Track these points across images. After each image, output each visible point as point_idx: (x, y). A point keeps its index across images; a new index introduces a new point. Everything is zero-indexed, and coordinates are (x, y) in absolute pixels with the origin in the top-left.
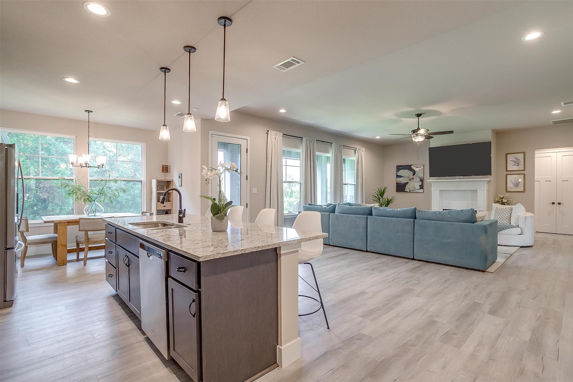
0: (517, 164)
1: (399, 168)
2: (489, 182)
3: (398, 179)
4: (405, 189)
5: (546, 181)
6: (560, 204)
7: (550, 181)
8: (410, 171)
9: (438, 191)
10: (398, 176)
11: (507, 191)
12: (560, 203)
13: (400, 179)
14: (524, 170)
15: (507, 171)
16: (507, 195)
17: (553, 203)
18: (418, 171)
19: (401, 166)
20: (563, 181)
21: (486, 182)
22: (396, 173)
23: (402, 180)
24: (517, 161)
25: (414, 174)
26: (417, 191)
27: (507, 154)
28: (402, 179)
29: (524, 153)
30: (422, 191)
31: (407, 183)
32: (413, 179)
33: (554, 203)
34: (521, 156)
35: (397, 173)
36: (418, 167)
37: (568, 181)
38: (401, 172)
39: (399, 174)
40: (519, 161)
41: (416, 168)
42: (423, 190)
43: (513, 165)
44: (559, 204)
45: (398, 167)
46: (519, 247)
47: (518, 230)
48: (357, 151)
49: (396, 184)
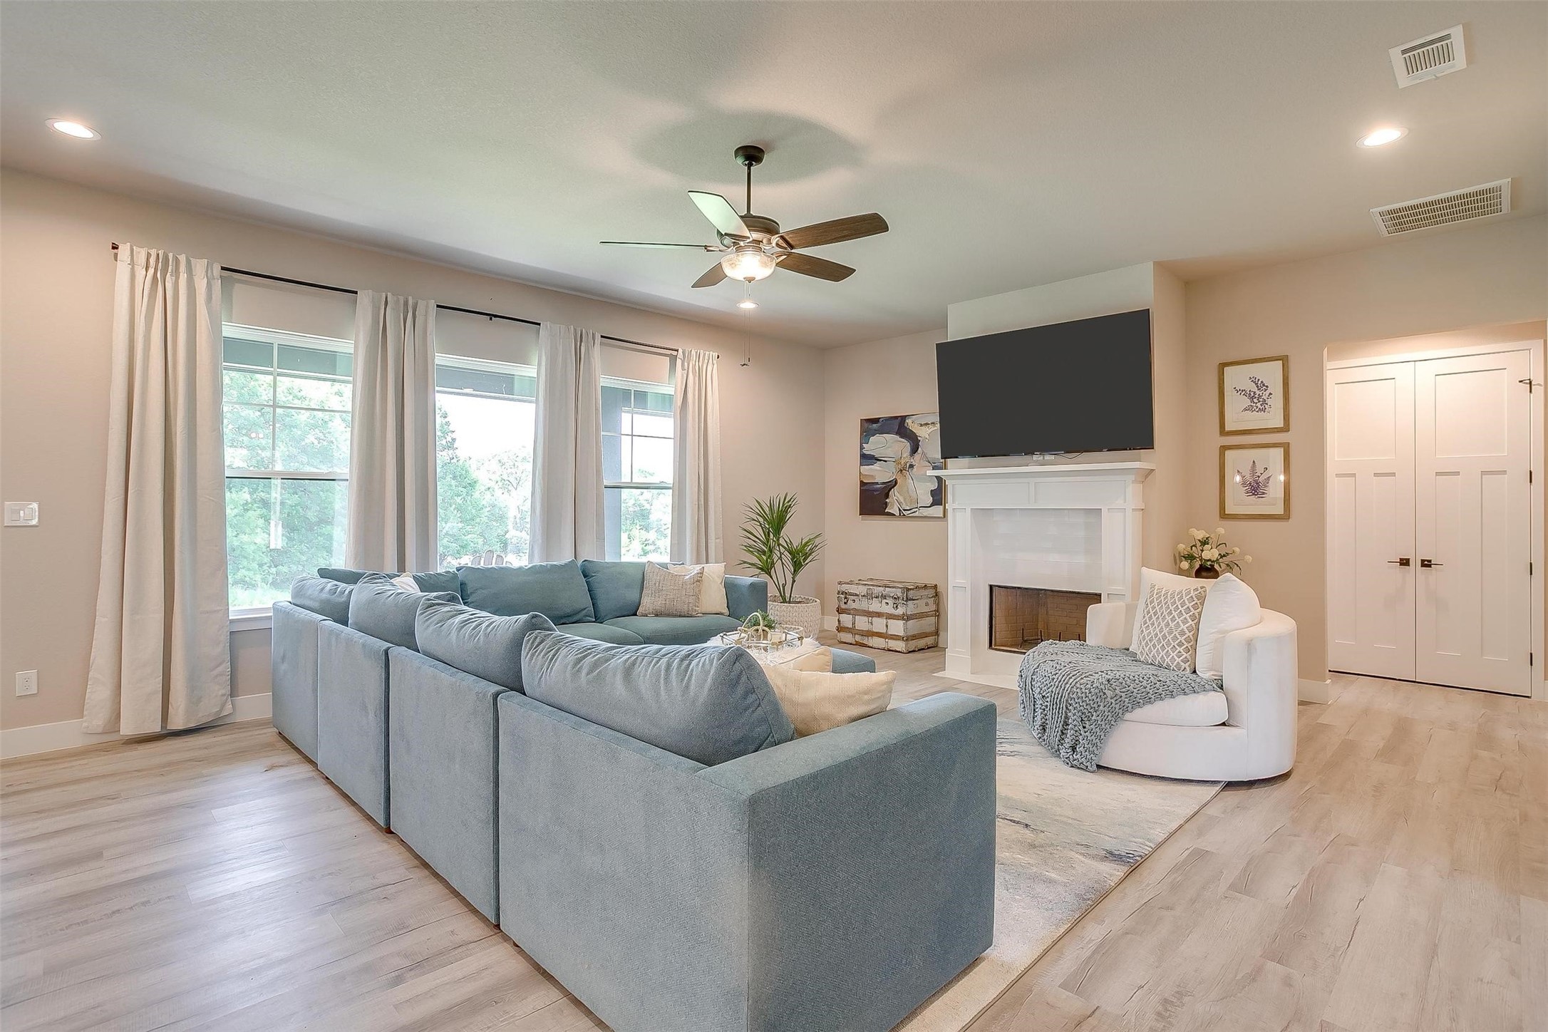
0: (1259, 405)
1: (871, 427)
2: (1146, 477)
3: (866, 469)
4: (886, 504)
5: (1376, 475)
6: (1430, 566)
7: (1393, 474)
8: (901, 437)
9: (968, 510)
10: (867, 459)
11: (1224, 516)
12: (1430, 561)
13: (871, 469)
14: (1286, 428)
15: (1223, 432)
16: (1222, 529)
17: (1405, 562)
18: (927, 437)
19: (875, 421)
20: (1437, 474)
21: (1132, 477)
22: (861, 446)
23: (879, 474)
24: (1258, 392)
25: (914, 450)
26: (925, 514)
27: (1223, 365)
28: (877, 466)
29: (1284, 360)
30: (937, 511)
31: (894, 484)
32: (912, 466)
33: (1408, 560)
34: (1271, 373)
35: (862, 448)
36: (927, 424)
37: (1457, 473)
38: (878, 444)
39: (869, 449)
40: (1267, 393)
41: (921, 425)
42: (941, 508)
43: (1245, 410)
44: (1426, 564)
45: (866, 425)
46: (1217, 788)
47: (1214, 704)
48: (679, 362)
49: (860, 486)
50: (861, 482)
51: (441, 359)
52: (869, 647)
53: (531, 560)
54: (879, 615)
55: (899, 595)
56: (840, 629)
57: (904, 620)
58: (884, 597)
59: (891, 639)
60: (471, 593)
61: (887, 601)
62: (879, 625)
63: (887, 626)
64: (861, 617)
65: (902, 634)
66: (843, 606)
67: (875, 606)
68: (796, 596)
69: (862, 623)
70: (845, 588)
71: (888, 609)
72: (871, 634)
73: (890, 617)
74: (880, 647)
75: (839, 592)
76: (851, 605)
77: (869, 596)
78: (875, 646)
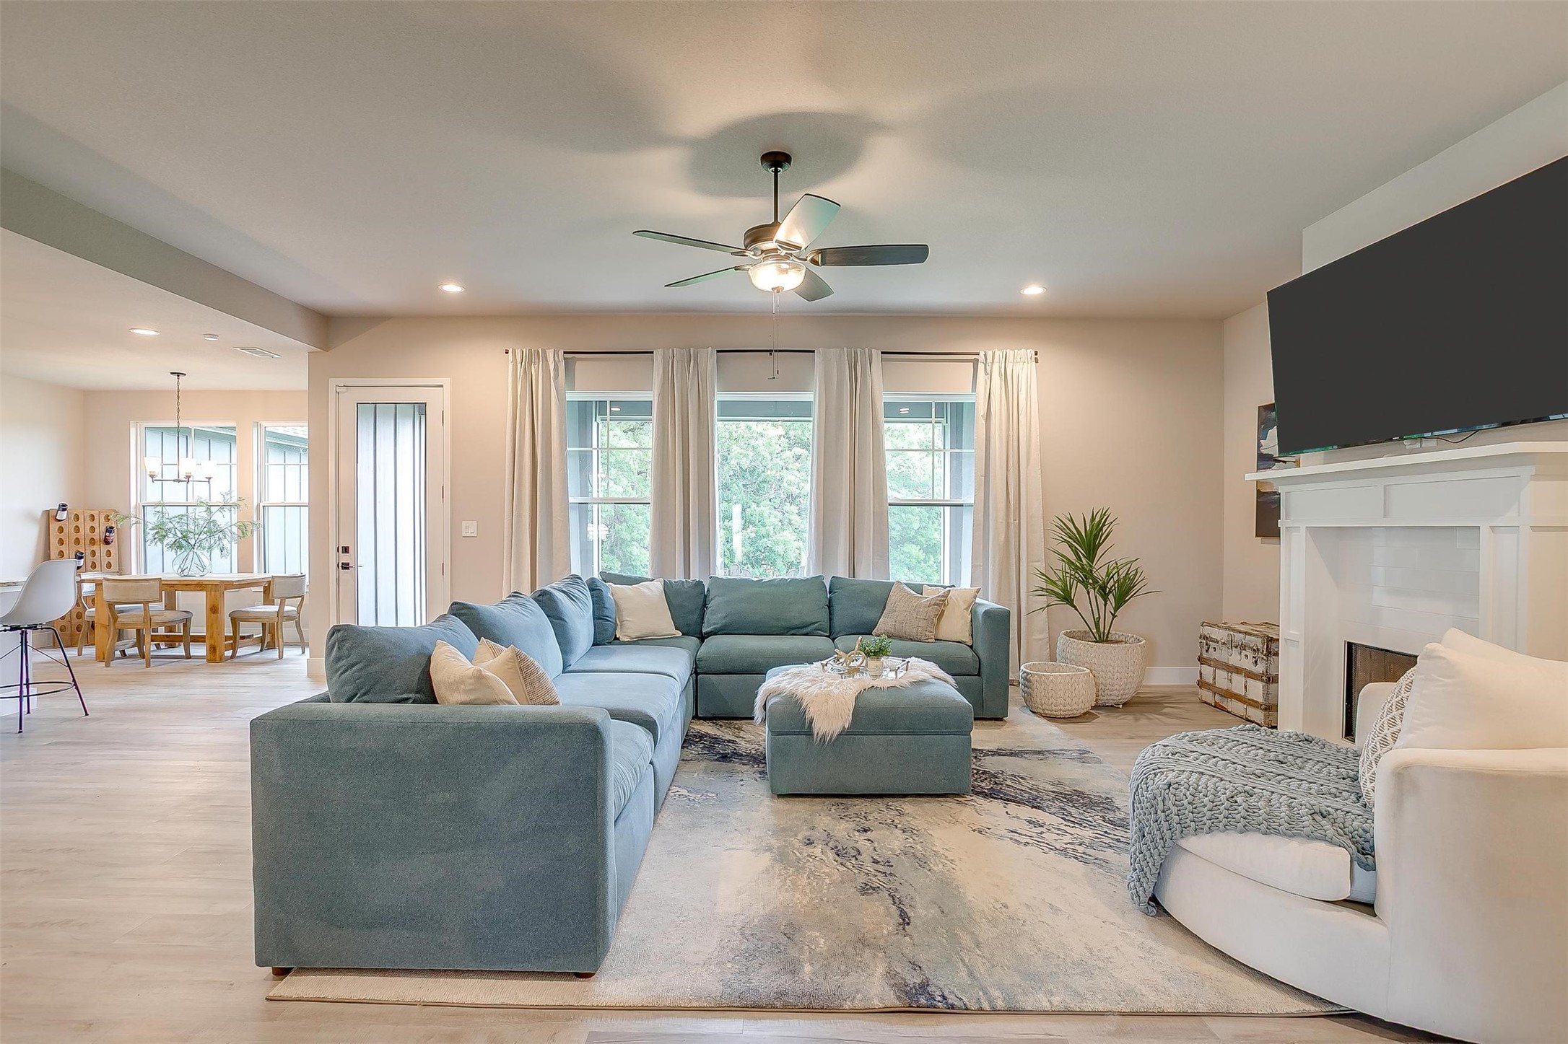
3: (1260, 473)
9: (1303, 530)
10: (1263, 459)
13: (1264, 472)
22: (1258, 443)
35: (1259, 446)
38: (1273, 440)
39: (1265, 447)
45: (1264, 415)
48: (981, 366)
49: (1257, 498)
50: (1258, 491)
51: (720, 396)
52: (1228, 712)
53: (808, 574)
54: (1238, 670)
55: (1260, 646)
56: (1201, 684)
57: (1262, 680)
58: (1243, 647)
59: (1251, 705)
60: (712, 599)
61: (1247, 653)
62: (1237, 685)
63: (1246, 687)
64: (1221, 671)
65: (1260, 700)
66: (1205, 655)
67: (1235, 658)
68: (1115, 633)
69: (1222, 680)
70: (1207, 631)
71: (1247, 664)
72: (1229, 695)
73: (1249, 675)
74: (1240, 714)
75: (1201, 636)
76: (1213, 655)
77: (1231, 644)
78: (1234, 711)
